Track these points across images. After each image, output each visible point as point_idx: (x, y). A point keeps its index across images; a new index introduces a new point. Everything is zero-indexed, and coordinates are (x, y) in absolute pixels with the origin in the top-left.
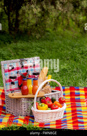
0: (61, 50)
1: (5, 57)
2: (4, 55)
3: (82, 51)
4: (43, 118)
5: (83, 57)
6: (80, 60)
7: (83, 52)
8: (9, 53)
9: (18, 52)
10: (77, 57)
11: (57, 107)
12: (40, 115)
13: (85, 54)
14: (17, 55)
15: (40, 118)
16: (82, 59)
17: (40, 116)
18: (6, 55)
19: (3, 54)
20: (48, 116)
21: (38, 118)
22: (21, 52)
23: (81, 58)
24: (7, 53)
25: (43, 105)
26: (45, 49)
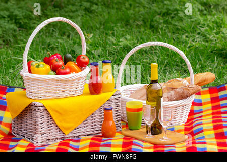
0: (129, 6)
1: (21, 21)
2: (18, 18)
3: (168, 9)
4: (38, 91)
5: (166, 22)
6: (160, 26)
7: (168, 12)
8: (28, 12)
9: (46, 9)
10: (156, 21)
11: (68, 70)
12: (34, 84)
13: (172, 15)
14: (44, 16)
15: (33, 91)
16: (165, 26)
17: (34, 86)
18: (22, 17)
19: (16, 15)
20: (48, 87)
21: (31, 91)
22: (52, 10)
23: (163, 24)
24: (24, 14)
25: (41, 66)
26: (99, 4)
